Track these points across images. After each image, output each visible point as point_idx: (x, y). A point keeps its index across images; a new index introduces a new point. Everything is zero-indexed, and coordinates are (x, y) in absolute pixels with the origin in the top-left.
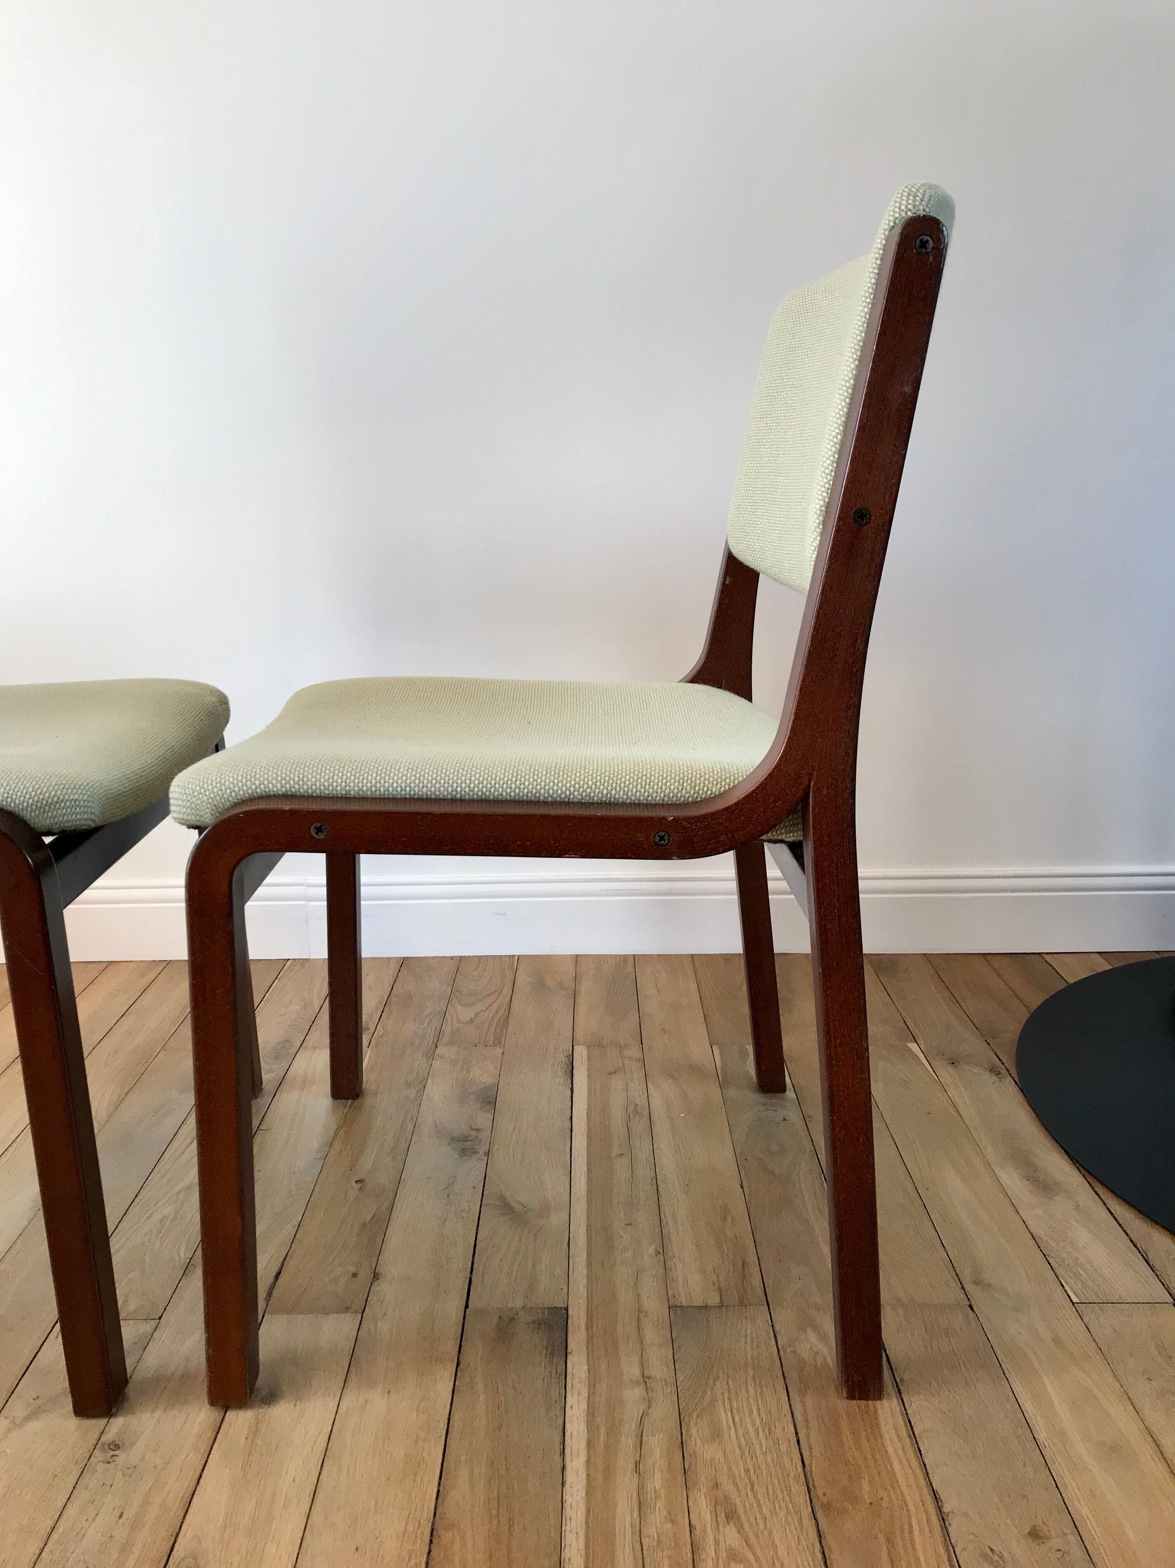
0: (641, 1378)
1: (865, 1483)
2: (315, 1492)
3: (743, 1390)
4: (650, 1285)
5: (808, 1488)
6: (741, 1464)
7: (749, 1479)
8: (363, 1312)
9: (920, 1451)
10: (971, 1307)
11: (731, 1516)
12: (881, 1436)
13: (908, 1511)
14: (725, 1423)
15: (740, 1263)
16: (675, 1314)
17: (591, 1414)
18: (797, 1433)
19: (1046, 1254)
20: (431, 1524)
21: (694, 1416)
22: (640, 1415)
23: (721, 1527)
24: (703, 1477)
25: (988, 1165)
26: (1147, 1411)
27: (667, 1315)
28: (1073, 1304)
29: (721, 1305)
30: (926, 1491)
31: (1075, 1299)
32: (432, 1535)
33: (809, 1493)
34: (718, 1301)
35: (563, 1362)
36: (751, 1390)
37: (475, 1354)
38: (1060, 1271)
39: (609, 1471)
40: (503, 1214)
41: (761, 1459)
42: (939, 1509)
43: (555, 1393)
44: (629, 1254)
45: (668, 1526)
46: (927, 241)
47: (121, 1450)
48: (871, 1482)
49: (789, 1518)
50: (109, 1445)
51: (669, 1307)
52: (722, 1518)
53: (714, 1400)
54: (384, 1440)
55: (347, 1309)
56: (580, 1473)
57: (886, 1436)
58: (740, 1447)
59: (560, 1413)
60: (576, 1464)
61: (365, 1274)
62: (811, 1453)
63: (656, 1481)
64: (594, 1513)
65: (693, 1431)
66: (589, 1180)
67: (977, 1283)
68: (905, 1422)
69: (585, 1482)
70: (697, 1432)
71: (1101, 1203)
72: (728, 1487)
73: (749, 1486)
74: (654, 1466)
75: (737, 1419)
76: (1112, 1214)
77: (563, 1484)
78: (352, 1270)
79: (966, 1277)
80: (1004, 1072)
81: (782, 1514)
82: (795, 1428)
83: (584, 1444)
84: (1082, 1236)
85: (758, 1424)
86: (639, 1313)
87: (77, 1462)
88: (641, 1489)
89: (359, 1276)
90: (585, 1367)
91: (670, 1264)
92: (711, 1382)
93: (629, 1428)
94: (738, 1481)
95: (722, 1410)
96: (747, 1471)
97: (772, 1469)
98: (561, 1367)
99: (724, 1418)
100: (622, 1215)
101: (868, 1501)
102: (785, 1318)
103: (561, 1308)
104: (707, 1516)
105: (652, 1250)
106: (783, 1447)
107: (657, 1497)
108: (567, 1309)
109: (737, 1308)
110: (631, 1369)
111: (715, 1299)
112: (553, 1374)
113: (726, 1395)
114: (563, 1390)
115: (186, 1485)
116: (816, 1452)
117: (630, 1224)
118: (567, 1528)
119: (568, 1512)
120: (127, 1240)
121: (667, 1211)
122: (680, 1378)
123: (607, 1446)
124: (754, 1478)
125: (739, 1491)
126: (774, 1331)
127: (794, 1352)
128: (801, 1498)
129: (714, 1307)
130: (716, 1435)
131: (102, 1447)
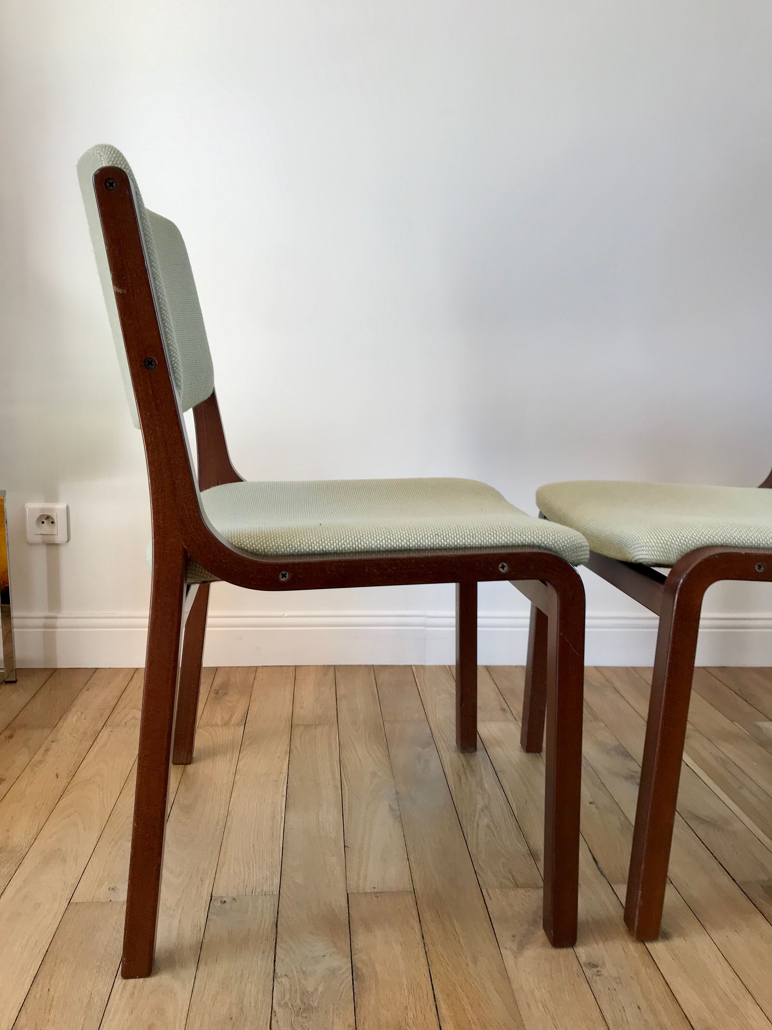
40: (702, 823)
47: (599, 967)
50: (589, 965)
54: (762, 960)
87: (578, 975)
115: (663, 989)
131: (585, 965)
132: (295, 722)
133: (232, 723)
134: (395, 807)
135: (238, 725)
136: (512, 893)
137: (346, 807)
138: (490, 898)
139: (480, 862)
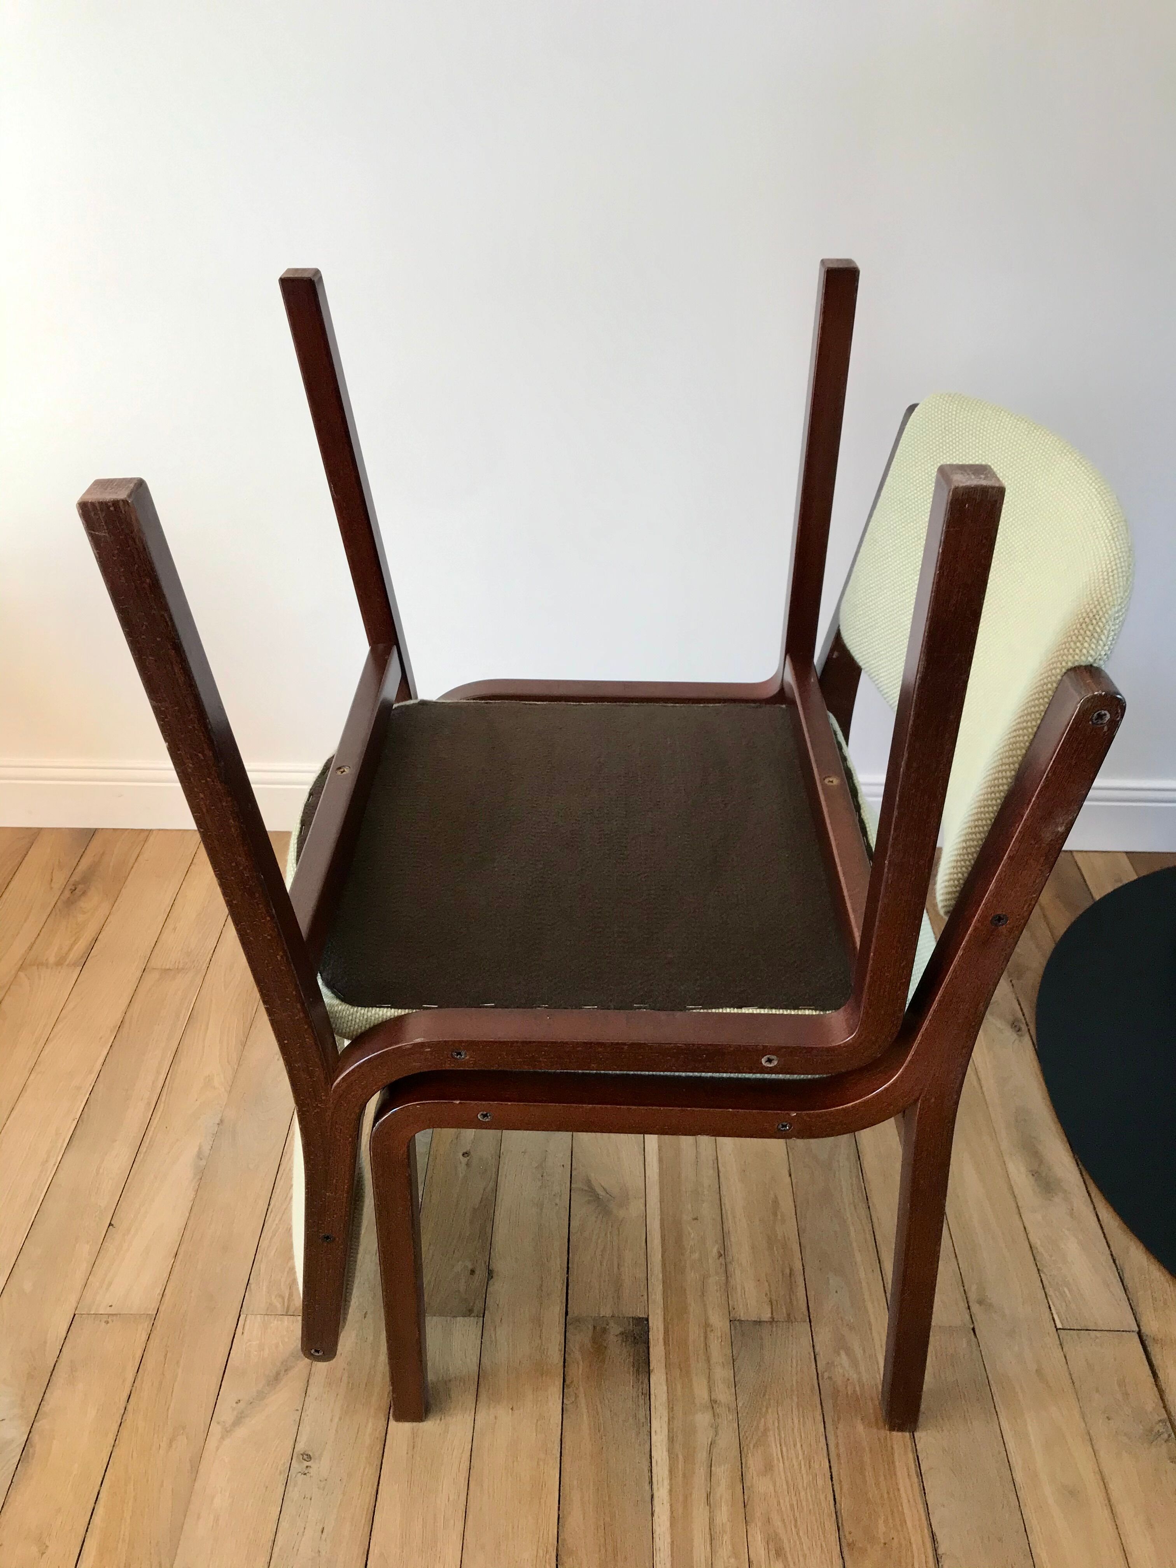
0: (709, 1404)
1: (881, 1522)
2: (466, 1512)
3: (790, 1420)
4: (714, 1295)
5: (838, 1526)
6: (787, 1499)
7: (794, 1516)
8: (483, 1317)
9: (924, 1489)
10: (973, 1329)
11: (779, 1553)
12: (895, 1474)
13: (912, 1552)
14: (775, 1455)
15: (788, 1271)
16: (735, 1328)
17: (671, 1439)
18: (830, 1467)
19: (1040, 1269)
20: (555, 1551)
21: (751, 1446)
22: (709, 1443)
23: (772, 1562)
24: (758, 1511)
25: (1000, 1154)
26: (1102, 1454)
27: (728, 1331)
28: (1057, 1330)
29: (772, 1321)
30: (926, 1532)
31: (1059, 1326)
32: (557, 1561)
33: (839, 1532)
34: (769, 1315)
35: (646, 1381)
36: (796, 1421)
37: (577, 1371)
38: (1050, 1292)
39: (687, 1498)
40: (589, 1202)
41: (803, 1494)
42: (935, 1550)
43: (641, 1414)
44: (696, 1256)
45: (732, 1560)
46: (1105, 715)
47: (312, 1461)
48: (886, 1521)
49: (823, 1557)
50: (302, 1455)
51: (730, 1321)
52: (773, 1552)
53: (766, 1430)
54: (513, 1462)
55: (469, 1312)
56: (665, 1502)
57: (899, 1474)
58: (787, 1482)
59: (647, 1438)
60: (662, 1493)
61: (481, 1273)
62: (841, 1490)
63: (723, 1515)
64: (677, 1545)
65: (751, 1462)
66: (661, 1160)
67: (980, 1302)
68: (914, 1459)
69: (668, 1513)
70: (754, 1463)
71: (1092, 1206)
72: (778, 1523)
73: (793, 1522)
74: (721, 1499)
75: (784, 1449)
76: (1099, 1220)
77: (652, 1515)
78: (470, 1267)
79: (973, 1297)
80: (1024, 1027)
81: (818, 1552)
82: (829, 1462)
83: (667, 1472)
84: (1072, 1247)
85: (801, 1457)
86: (707, 1326)
87: (280, 1473)
88: (711, 1521)
89: (477, 1272)
90: (665, 1388)
91: (730, 1268)
92: (764, 1409)
93: (702, 1455)
94: (785, 1517)
95: (773, 1439)
96: (792, 1506)
97: (811, 1507)
98: (645, 1386)
99: (775, 1450)
100: (689, 1207)
101: (883, 1541)
102: (824, 1336)
103: (643, 1318)
104: (762, 1552)
105: (715, 1250)
106: (820, 1482)
107: (724, 1532)
108: (647, 1320)
109: (785, 1323)
110: (701, 1392)
111: (766, 1316)
112: (640, 1394)
113: (776, 1424)
114: (648, 1412)
115: (367, 1500)
116: (845, 1487)
117: (696, 1219)
118: (657, 1559)
119: (658, 1543)
120: (280, 1220)
121: (726, 1201)
122: (740, 1405)
123: (684, 1476)
124: (797, 1514)
125: (785, 1526)
126: (814, 1353)
127: (830, 1378)
128: (833, 1537)
129: (766, 1322)
130: (768, 1468)
131: (298, 1457)
132: (152, 963)
133: (67, 962)
134: (206, 1149)
135: (75, 964)
136: (275, 1323)
137: (143, 1149)
138: (243, 1333)
139: (263, 1267)
